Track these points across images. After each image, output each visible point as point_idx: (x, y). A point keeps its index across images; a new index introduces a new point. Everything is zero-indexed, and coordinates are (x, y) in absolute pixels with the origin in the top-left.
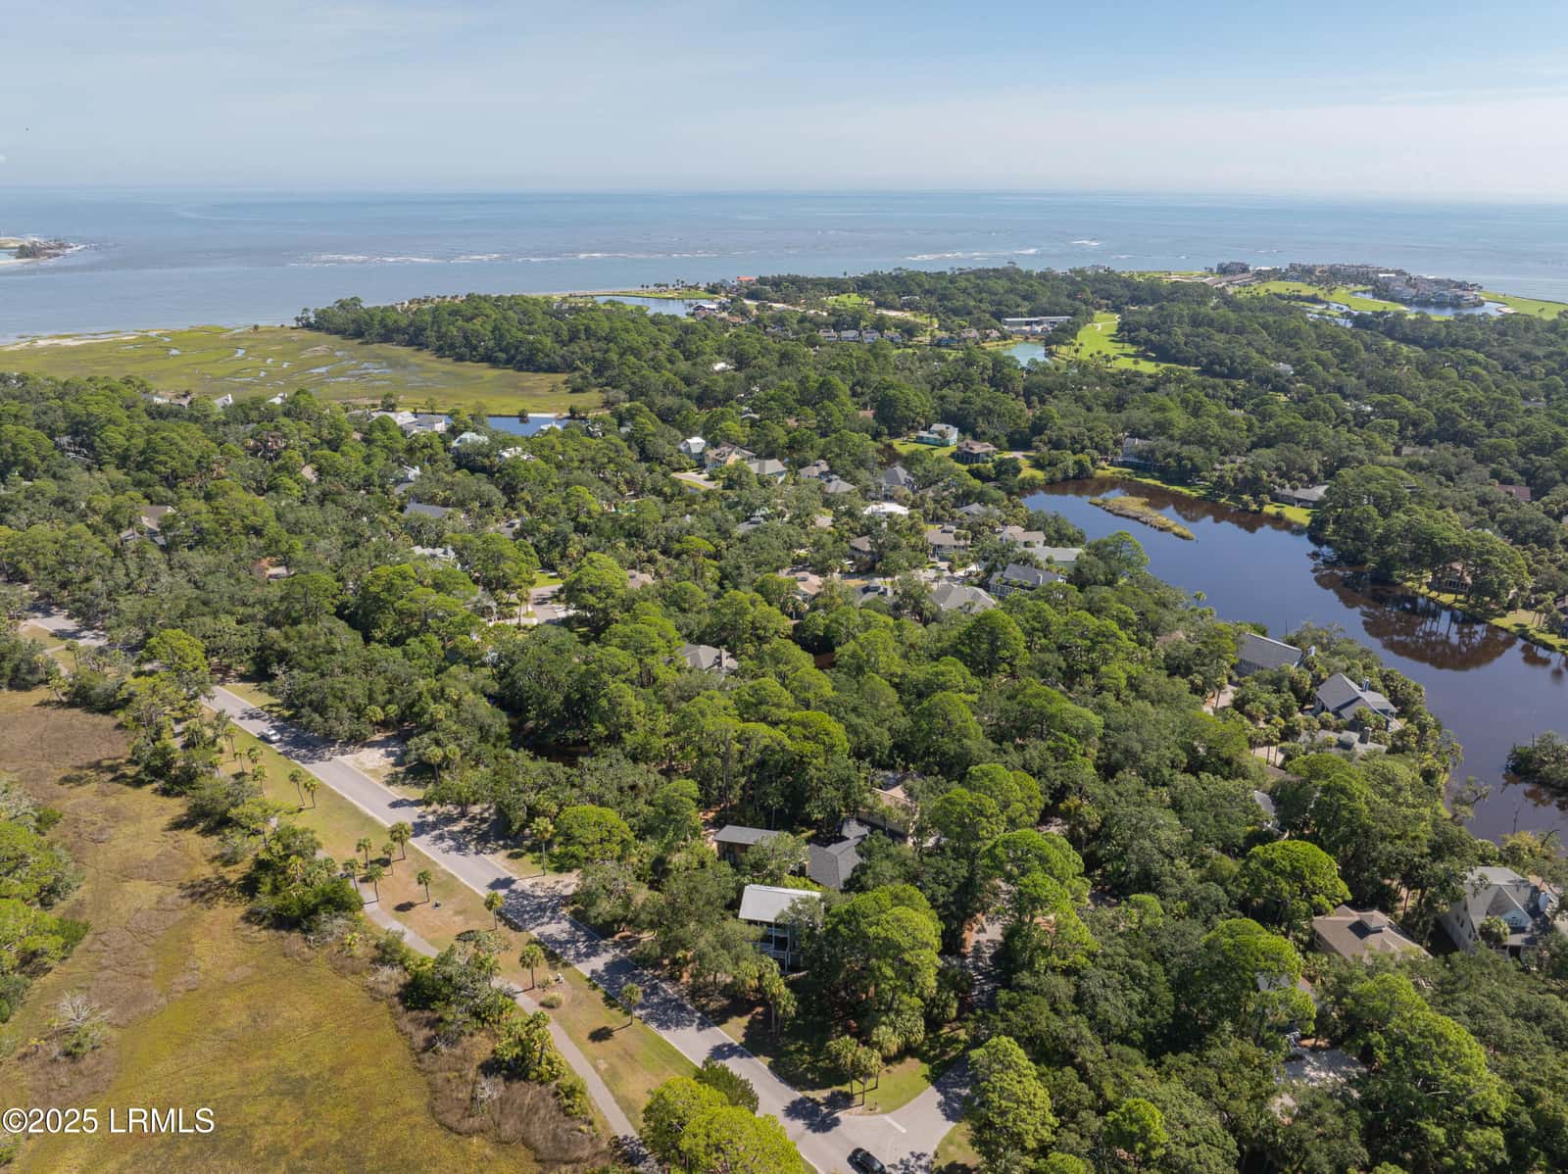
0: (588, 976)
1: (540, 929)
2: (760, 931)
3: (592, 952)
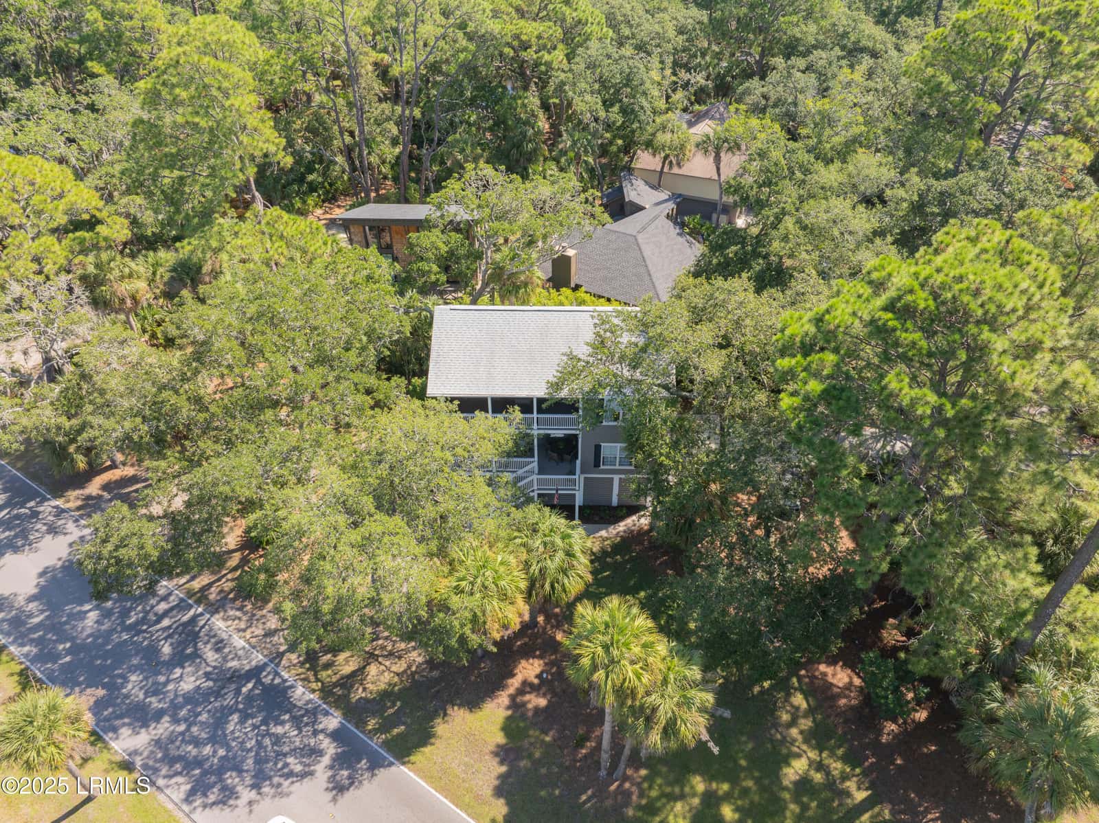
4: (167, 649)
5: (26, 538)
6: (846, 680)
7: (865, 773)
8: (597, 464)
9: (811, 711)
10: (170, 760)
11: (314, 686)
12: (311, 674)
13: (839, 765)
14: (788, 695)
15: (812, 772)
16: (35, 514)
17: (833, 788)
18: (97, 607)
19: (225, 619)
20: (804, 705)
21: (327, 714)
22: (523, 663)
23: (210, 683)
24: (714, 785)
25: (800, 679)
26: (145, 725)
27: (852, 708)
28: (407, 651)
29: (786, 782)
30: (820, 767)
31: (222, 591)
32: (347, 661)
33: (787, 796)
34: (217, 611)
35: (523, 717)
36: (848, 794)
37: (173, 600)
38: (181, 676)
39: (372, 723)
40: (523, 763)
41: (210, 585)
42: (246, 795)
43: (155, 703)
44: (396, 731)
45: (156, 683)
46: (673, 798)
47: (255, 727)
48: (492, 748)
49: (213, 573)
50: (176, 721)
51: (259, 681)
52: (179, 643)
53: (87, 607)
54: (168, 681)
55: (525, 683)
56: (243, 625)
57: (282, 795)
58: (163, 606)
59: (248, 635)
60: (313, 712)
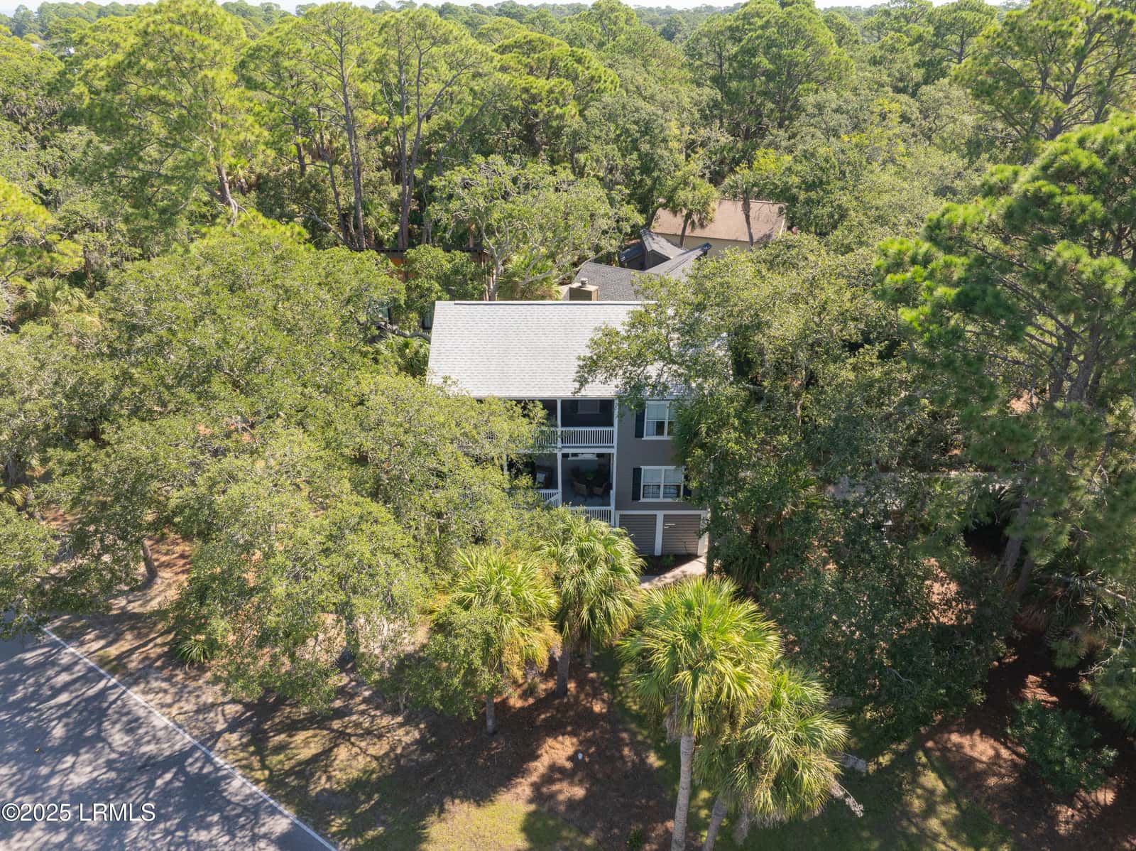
4: (58, 731)
6: (991, 752)
8: (636, 496)
9: (950, 796)
11: (258, 775)
12: (255, 761)
14: (916, 775)
19: (145, 693)
20: (940, 787)
21: (273, 812)
22: (550, 741)
23: (113, 775)
25: (927, 752)
28: (390, 729)
31: (146, 658)
32: (306, 742)
34: (136, 683)
35: (553, 812)
37: (79, 670)
38: (73, 766)
39: (337, 824)
41: (131, 652)
44: (370, 834)
45: (34, 777)
47: (168, 833)
49: (138, 636)
50: (53, 827)
51: (182, 770)
52: (77, 723)
54: (52, 773)
55: (553, 768)
56: (169, 699)
58: (64, 678)
59: (174, 711)
60: (254, 812)
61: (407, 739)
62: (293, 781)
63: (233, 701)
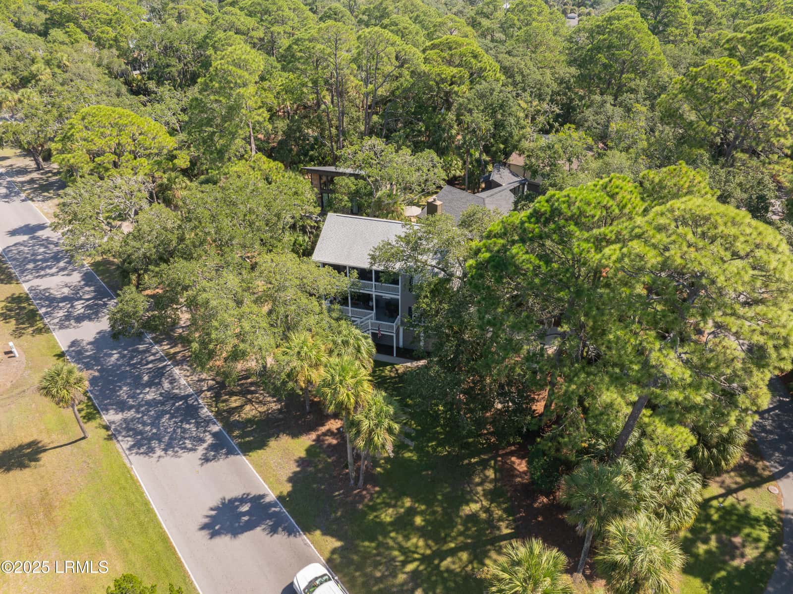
0: (64, 348)
1: (36, 282)
2: (344, 283)
3: (92, 313)
4: (146, 378)
5: (97, 315)
6: (526, 469)
7: (514, 521)
10: (128, 429)
11: (213, 409)
12: (214, 404)
13: (500, 513)
14: (485, 469)
15: (481, 512)
16: (105, 305)
17: (491, 523)
18: (119, 353)
19: (180, 370)
20: (492, 476)
21: (214, 423)
22: (332, 421)
23: (161, 398)
24: (417, 505)
25: (496, 462)
26: (122, 411)
27: (522, 484)
28: (270, 402)
29: (462, 514)
30: (487, 510)
31: (184, 356)
32: (236, 401)
33: (459, 521)
34: (178, 365)
35: (321, 447)
36: (499, 529)
37: (158, 356)
38: (148, 392)
39: (236, 433)
40: (311, 469)
41: (179, 352)
42: (159, 452)
43: (131, 402)
44: (247, 439)
45: (134, 393)
46: (389, 506)
47: (175, 422)
48: (296, 457)
49: (183, 347)
50: (138, 412)
51: (186, 402)
52: (153, 376)
53: (115, 352)
54: (141, 393)
55: (329, 430)
56: (188, 374)
57: (176, 457)
58: (152, 358)
59: (189, 379)
60: (208, 422)
61: (275, 408)
62: (225, 414)
63: (213, 380)
